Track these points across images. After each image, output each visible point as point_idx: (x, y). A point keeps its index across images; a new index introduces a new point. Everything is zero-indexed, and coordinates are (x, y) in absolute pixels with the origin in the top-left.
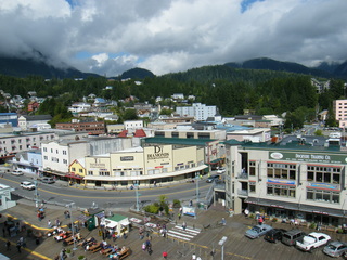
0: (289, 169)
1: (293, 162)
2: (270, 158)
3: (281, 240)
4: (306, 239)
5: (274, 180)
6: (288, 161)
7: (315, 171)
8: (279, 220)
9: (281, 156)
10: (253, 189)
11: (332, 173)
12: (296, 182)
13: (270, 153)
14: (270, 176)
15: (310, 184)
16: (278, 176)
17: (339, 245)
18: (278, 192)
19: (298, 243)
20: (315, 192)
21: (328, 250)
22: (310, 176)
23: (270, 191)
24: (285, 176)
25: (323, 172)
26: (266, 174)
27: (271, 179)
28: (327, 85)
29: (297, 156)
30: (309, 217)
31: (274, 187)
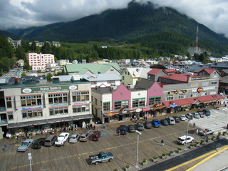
0: (36, 99)
1: (39, 93)
2: (22, 93)
3: (43, 145)
4: (59, 138)
5: (27, 107)
6: (35, 93)
7: (53, 97)
8: (34, 133)
9: (30, 90)
10: (11, 117)
11: (63, 96)
12: (42, 106)
13: (22, 90)
14: (23, 105)
15: (51, 106)
16: (29, 105)
17: (75, 136)
18: (30, 115)
19: (56, 143)
20: (54, 110)
21: (72, 140)
22: (50, 101)
23: (24, 116)
24: (34, 103)
25: (58, 97)
26: (20, 105)
27: (24, 107)
28: (19, 42)
29: (41, 89)
30: (52, 126)
31: (27, 113)
